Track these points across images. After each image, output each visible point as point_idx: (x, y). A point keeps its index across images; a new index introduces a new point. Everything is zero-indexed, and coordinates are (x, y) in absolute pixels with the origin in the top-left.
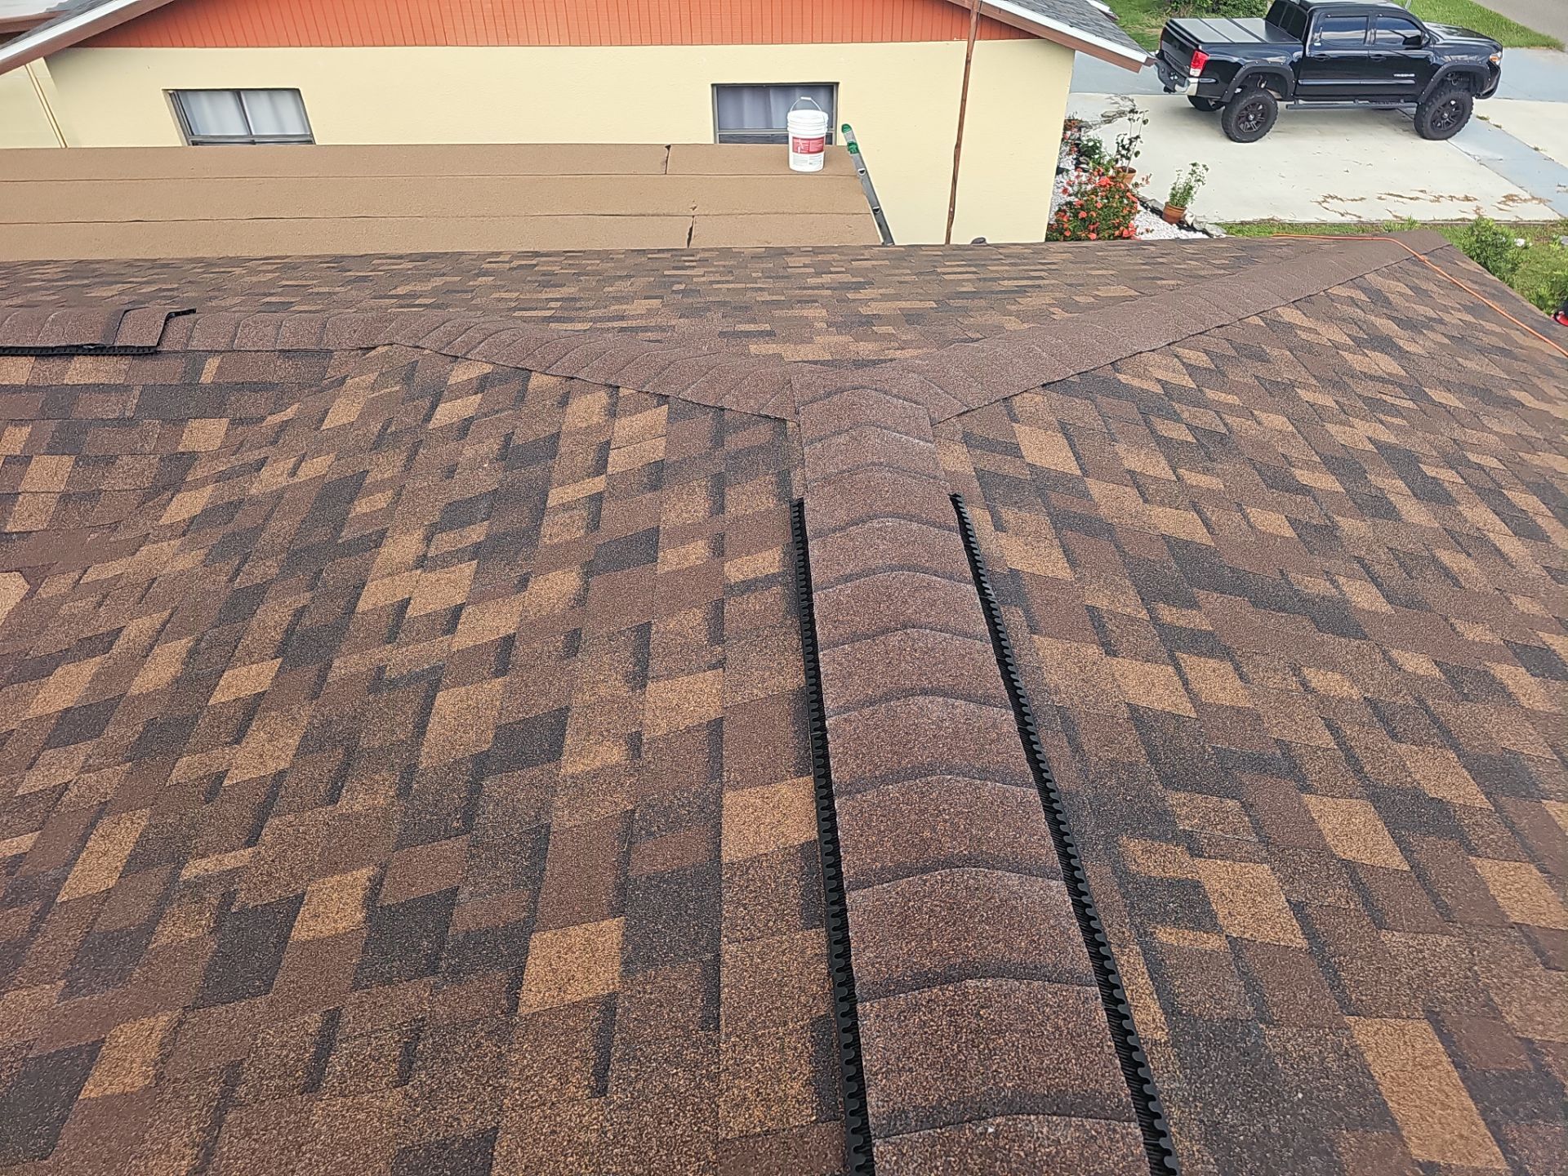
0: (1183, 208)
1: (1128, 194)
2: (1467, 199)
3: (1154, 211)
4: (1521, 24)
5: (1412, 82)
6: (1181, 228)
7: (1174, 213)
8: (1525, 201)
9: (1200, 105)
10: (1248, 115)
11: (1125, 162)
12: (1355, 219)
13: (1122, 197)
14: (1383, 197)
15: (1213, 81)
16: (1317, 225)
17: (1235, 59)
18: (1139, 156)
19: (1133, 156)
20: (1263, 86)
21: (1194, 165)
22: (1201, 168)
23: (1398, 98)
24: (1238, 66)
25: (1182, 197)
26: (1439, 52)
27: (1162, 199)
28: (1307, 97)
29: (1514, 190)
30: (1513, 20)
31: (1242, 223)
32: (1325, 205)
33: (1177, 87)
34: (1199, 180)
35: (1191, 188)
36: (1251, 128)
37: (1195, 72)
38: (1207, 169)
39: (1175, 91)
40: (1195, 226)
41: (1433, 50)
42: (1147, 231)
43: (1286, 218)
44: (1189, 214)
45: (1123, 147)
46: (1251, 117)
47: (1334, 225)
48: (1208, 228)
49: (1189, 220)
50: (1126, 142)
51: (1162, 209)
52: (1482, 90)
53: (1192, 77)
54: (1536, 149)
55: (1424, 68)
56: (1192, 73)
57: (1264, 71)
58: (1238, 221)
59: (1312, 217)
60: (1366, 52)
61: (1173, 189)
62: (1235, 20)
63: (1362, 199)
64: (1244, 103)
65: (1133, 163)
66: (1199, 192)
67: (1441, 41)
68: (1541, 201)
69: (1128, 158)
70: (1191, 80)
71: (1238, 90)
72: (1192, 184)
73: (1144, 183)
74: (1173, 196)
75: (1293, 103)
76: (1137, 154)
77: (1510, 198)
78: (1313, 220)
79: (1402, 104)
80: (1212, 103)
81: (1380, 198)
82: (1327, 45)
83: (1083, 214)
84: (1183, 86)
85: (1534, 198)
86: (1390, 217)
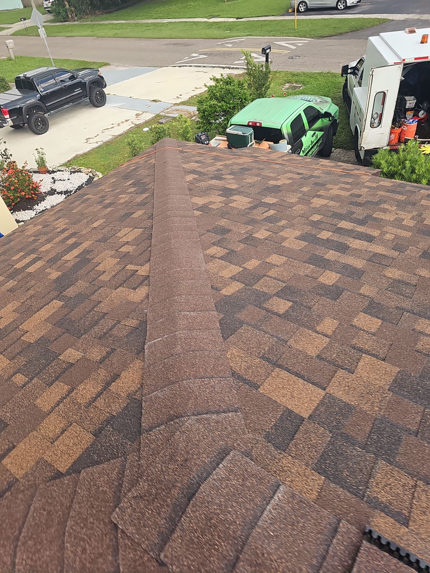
0: (45, 166)
1: (23, 172)
2: (127, 121)
3: (35, 172)
4: (93, 61)
5: (81, 91)
6: (50, 174)
7: (44, 169)
8: (142, 114)
9: (17, 127)
10: (38, 124)
11: (9, 160)
12: (102, 142)
13: (22, 174)
14: (103, 131)
15: (16, 117)
16: (92, 150)
17: (18, 106)
18: (13, 156)
19: (10, 157)
20: (35, 112)
21: (37, 149)
22: (40, 149)
23: (80, 98)
24: (21, 108)
25: (41, 163)
26: (82, 78)
27: (35, 167)
28: (53, 109)
29: (137, 112)
30: (89, 61)
31: (69, 161)
32: (88, 142)
33: (4, 125)
34: (43, 154)
35: (43, 158)
36: (42, 128)
37: (7, 116)
38: (43, 149)
39: (4, 126)
40: (54, 170)
41: (80, 78)
42: (41, 181)
43: (81, 152)
44: (49, 168)
45: (3, 155)
46: (39, 124)
47: (97, 148)
48: (60, 168)
49: (51, 169)
50: (3, 153)
51: (37, 170)
52: (103, 85)
53: (7, 119)
54: (131, 97)
55: (81, 85)
56: (6, 118)
57: (32, 106)
58: (66, 161)
59: (87, 148)
60: (60, 87)
61: (36, 161)
62: (6, 92)
63: (98, 135)
64: (33, 120)
65: (12, 159)
66: (46, 158)
67: (80, 75)
68: (146, 112)
69: (9, 158)
70: (8, 120)
71: (27, 116)
72: (42, 156)
73: (26, 165)
74: (38, 164)
75: (49, 113)
76: (11, 155)
77: (137, 115)
78: (90, 149)
79: (83, 99)
80: (22, 125)
81: (102, 132)
82: (45, 89)
83: (12, 188)
84: (6, 123)
85: (143, 112)
86: (112, 137)
